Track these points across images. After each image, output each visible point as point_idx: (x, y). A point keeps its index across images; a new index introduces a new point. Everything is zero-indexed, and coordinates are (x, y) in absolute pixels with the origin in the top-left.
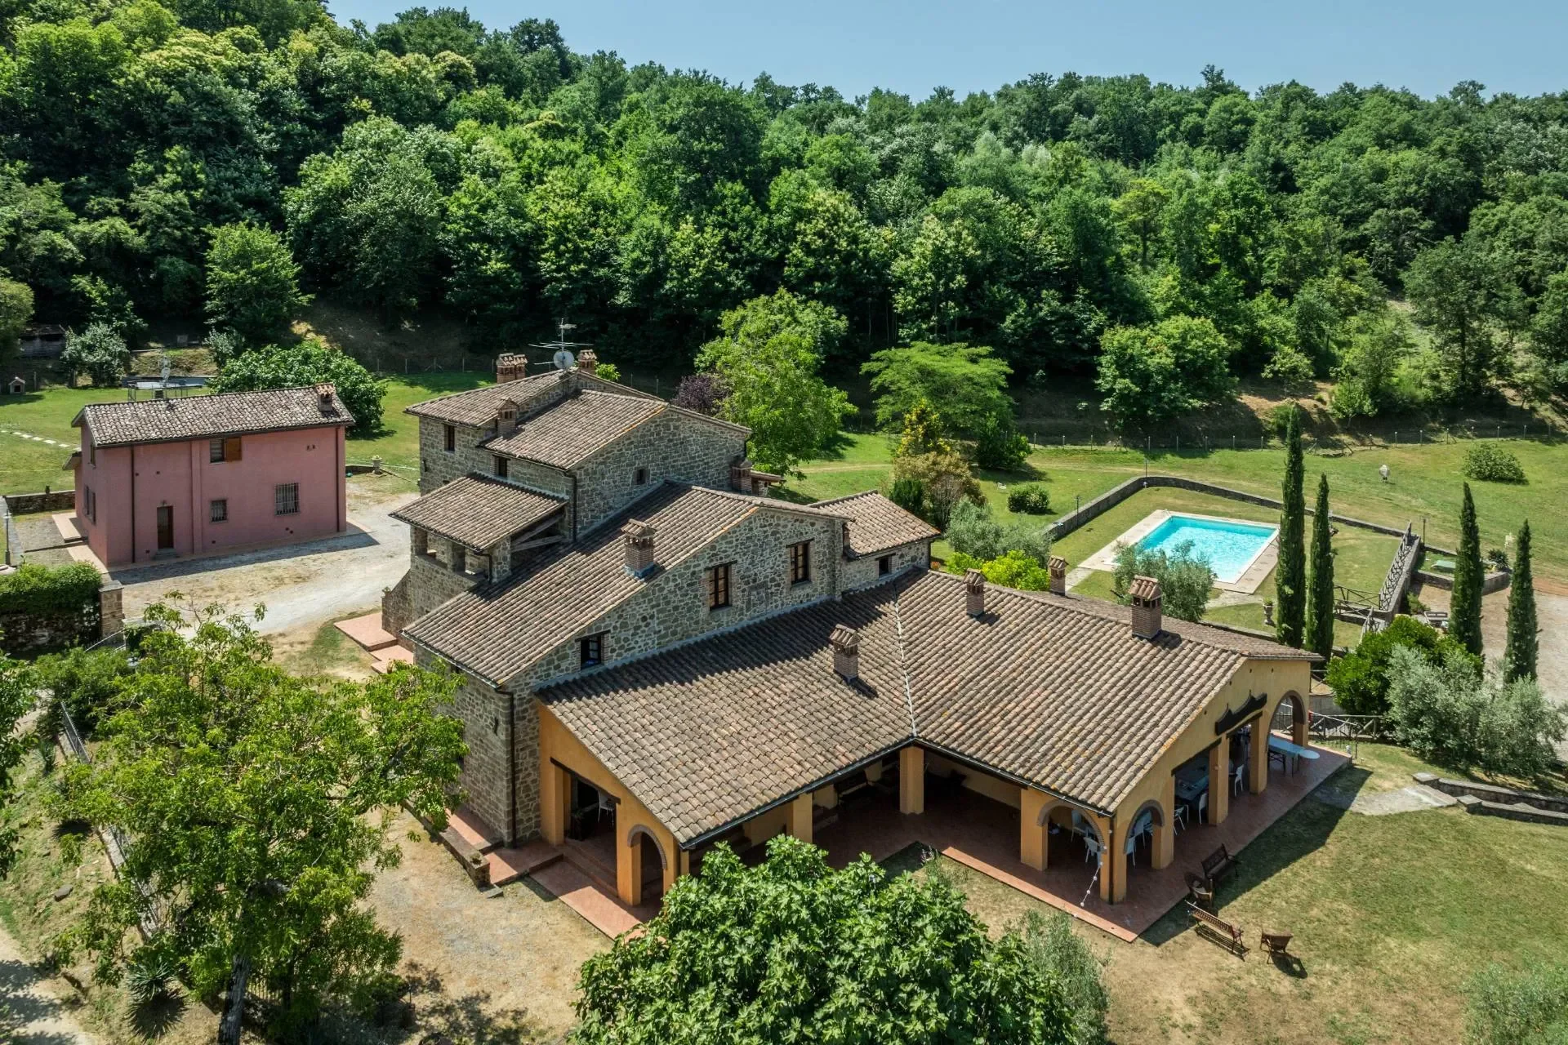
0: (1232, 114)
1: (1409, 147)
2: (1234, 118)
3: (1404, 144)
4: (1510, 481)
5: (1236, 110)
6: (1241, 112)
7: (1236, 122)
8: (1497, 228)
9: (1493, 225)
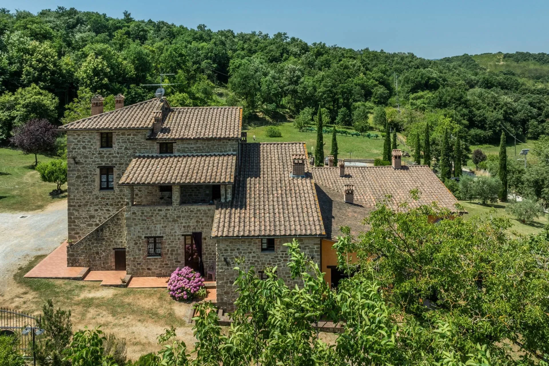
0: (139, 28)
1: (203, 42)
2: (140, 29)
3: (202, 41)
4: (278, 137)
5: (140, 27)
6: (142, 27)
7: (141, 31)
8: (239, 66)
9: (237, 65)
